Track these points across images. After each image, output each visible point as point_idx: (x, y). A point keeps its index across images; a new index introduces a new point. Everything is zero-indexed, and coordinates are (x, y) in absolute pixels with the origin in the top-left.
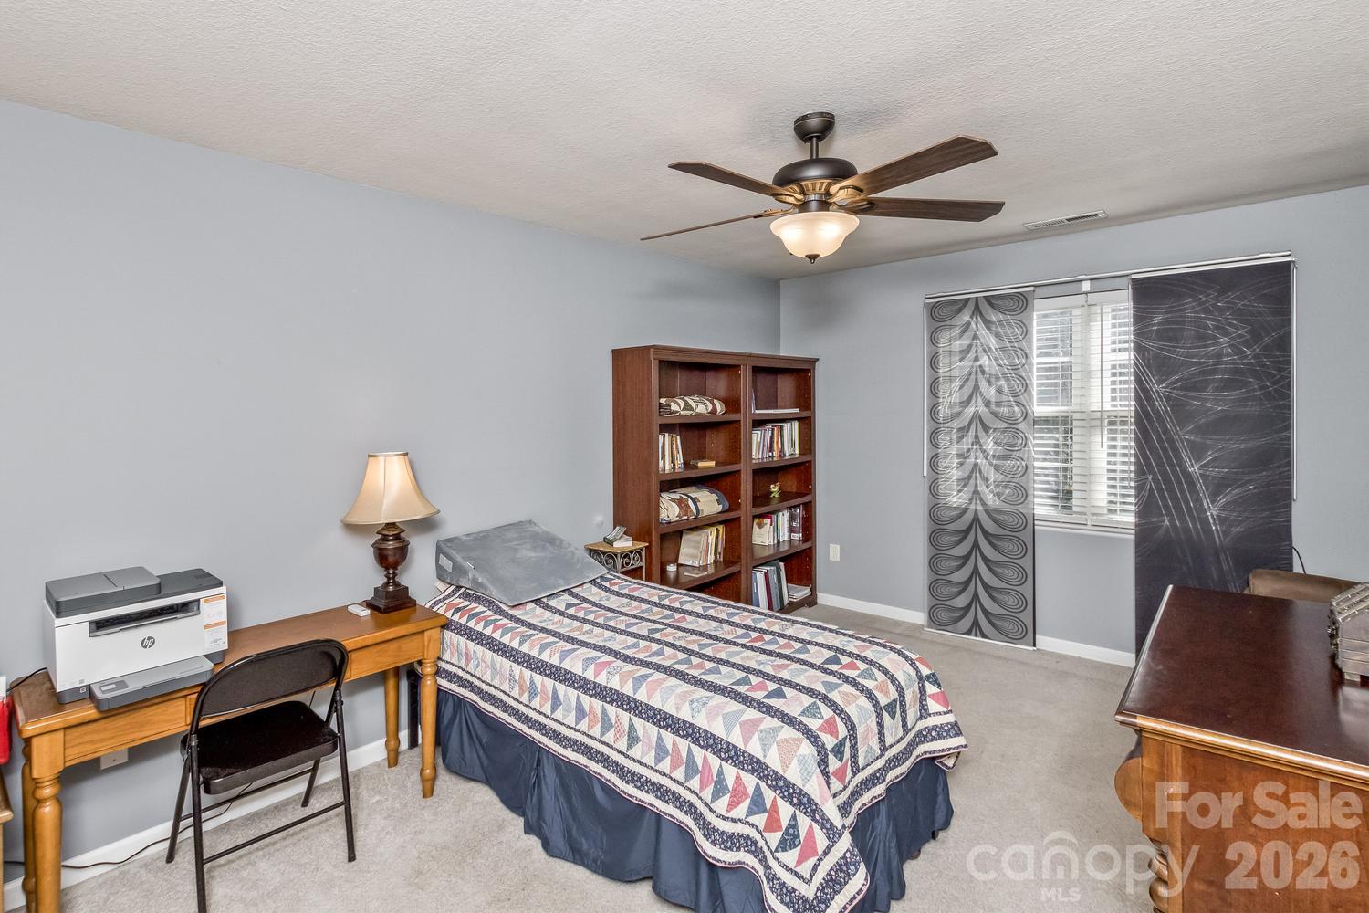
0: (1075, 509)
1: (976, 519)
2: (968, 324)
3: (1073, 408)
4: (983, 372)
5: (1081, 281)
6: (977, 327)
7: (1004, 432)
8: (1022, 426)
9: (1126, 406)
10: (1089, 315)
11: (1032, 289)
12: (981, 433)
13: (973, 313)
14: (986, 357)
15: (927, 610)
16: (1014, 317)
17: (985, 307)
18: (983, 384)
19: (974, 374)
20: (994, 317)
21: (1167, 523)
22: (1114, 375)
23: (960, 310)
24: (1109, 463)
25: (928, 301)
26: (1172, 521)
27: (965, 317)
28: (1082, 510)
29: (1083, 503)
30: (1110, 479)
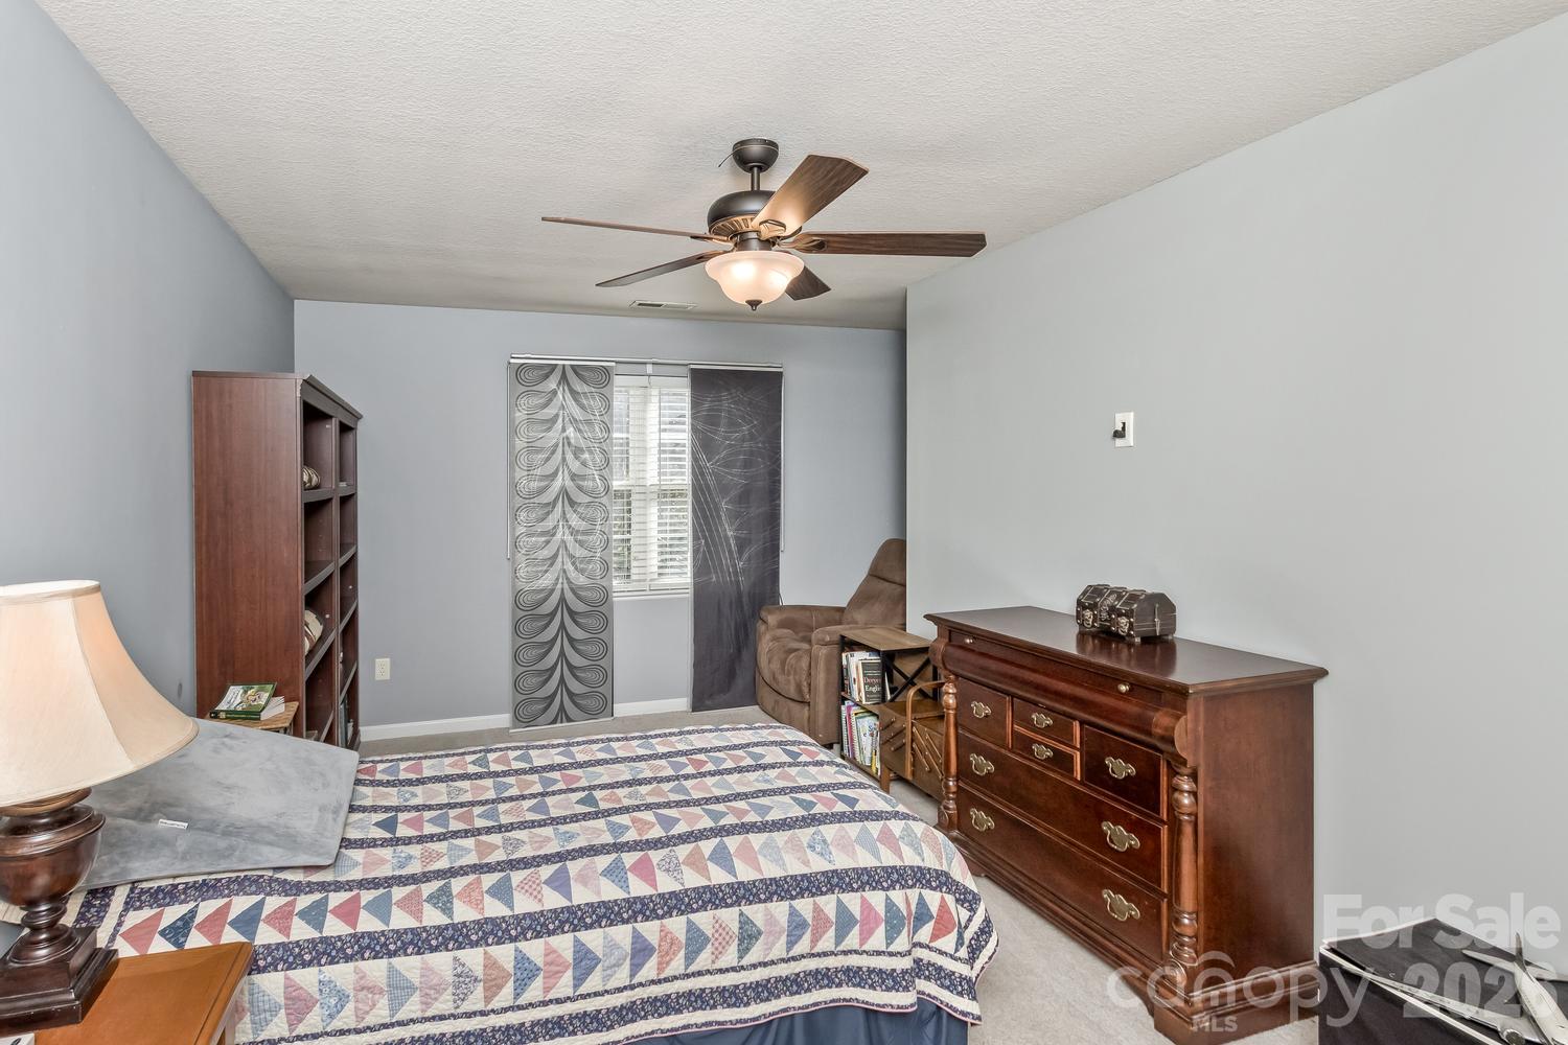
0: (633, 577)
1: (563, 600)
2: (554, 393)
3: (631, 482)
4: (569, 444)
5: (645, 363)
6: (564, 397)
7: (587, 506)
8: (604, 500)
9: (684, 480)
10: (645, 396)
11: (614, 364)
12: (568, 508)
13: (560, 383)
14: (572, 429)
15: (512, 711)
16: (598, 390)
17: (570, 375)
18: (570, 456)
19: (561, 445)
20: (579, 387)
21: (714, 579)
22: (660, 452)
23: (547, 376)
24: (659, 532)
25: (512, 361)
26: (717, 577)
27: (552, 384)
28: (642, 577)
29: (642, 570)
30: (661, 546)
